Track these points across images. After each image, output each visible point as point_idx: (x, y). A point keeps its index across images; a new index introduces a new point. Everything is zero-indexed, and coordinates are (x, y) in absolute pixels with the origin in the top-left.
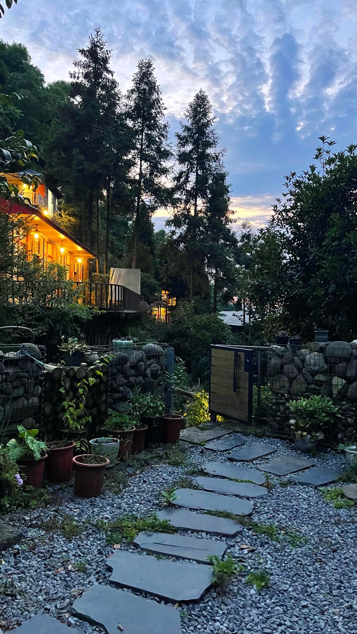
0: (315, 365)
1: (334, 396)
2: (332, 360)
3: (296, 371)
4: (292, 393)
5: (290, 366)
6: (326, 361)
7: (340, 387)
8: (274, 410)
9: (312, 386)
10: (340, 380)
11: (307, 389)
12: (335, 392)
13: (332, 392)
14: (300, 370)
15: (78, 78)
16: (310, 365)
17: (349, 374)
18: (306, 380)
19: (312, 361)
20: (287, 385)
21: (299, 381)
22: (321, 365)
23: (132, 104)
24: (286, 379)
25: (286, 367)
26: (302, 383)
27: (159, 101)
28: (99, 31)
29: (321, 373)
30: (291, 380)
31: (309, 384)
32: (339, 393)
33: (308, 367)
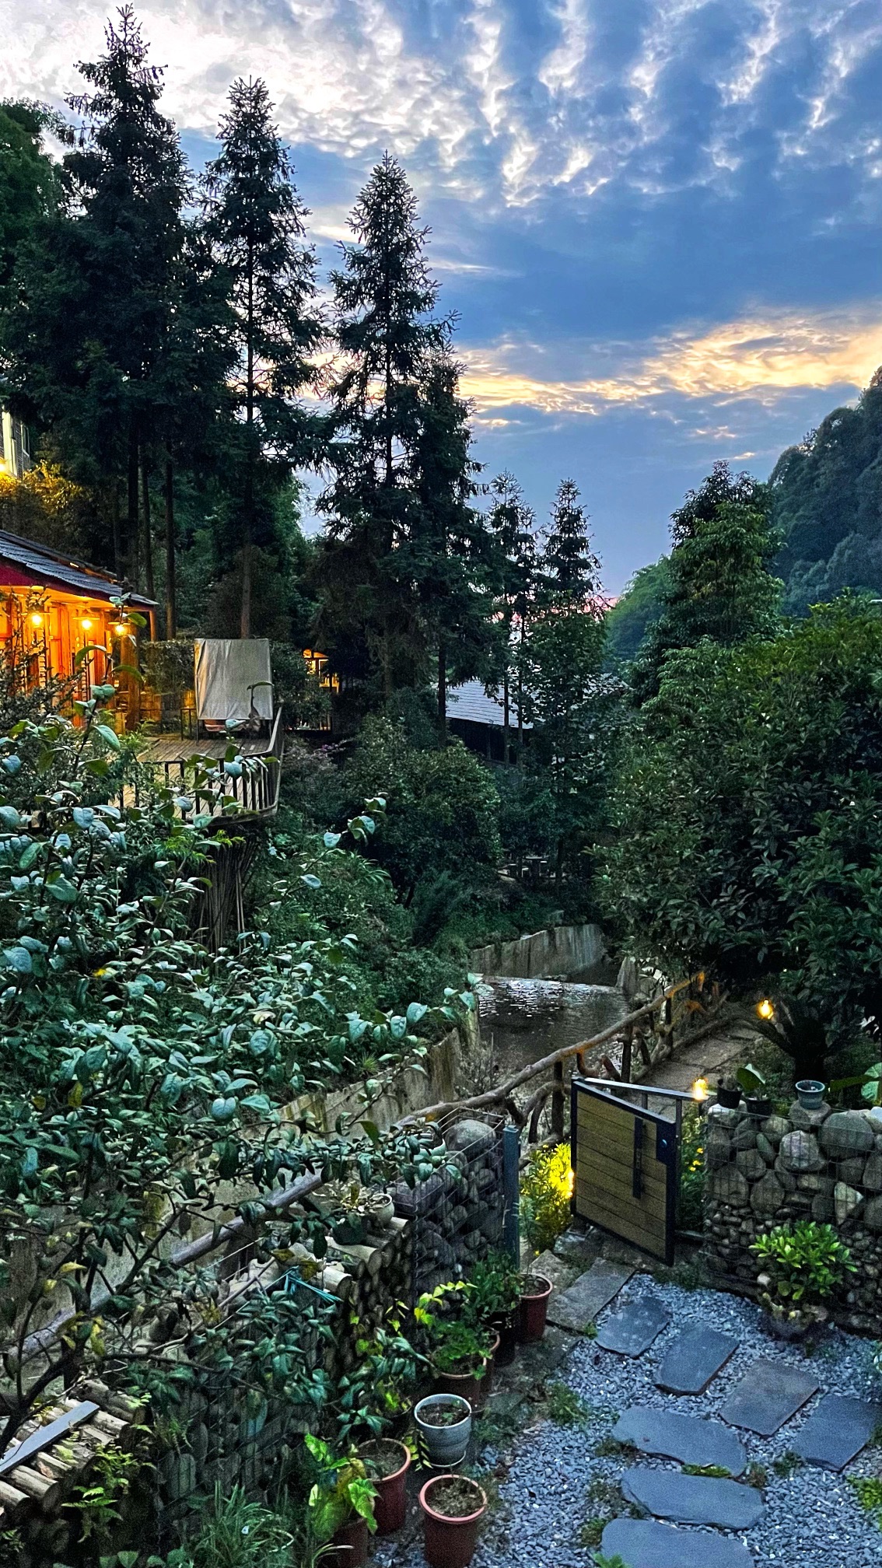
0: (800, 1159)
1: (840, 1222)
2: (833, 1153)
3: (761, 1165)
4: (753, 1205)
5: (750, 1154)
6: (823, 1152)
7: (851, 1206)
8: (715, 1234)
9: (795, 1198)
10: (851, 1191)
11: (783, 1202)
12: (841, 1214)
13: (834, 1213)
14: (770, 1165)
15: (82, 142)
16: (791, 1157)
17: (868, 1183)
18: (783, 1185)
19: (795, 1150)
20: (743, 1190)
21: (768, 1186)
22: (814, 1159)
23: (220, 198)
24: (742, 1178)
25: (741, 1155)
26: (774, 1191)
27: (289, 194)
28: (130, 15)
29: (814, 1173)
30: (752, 1181)
31: (787, 1193)
32: (849, 1216)
33: (787, 1161)
